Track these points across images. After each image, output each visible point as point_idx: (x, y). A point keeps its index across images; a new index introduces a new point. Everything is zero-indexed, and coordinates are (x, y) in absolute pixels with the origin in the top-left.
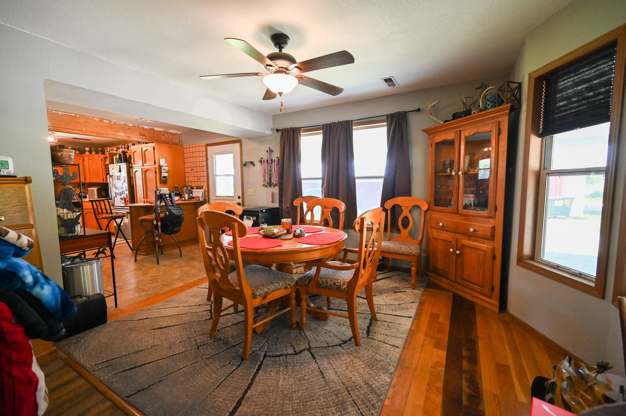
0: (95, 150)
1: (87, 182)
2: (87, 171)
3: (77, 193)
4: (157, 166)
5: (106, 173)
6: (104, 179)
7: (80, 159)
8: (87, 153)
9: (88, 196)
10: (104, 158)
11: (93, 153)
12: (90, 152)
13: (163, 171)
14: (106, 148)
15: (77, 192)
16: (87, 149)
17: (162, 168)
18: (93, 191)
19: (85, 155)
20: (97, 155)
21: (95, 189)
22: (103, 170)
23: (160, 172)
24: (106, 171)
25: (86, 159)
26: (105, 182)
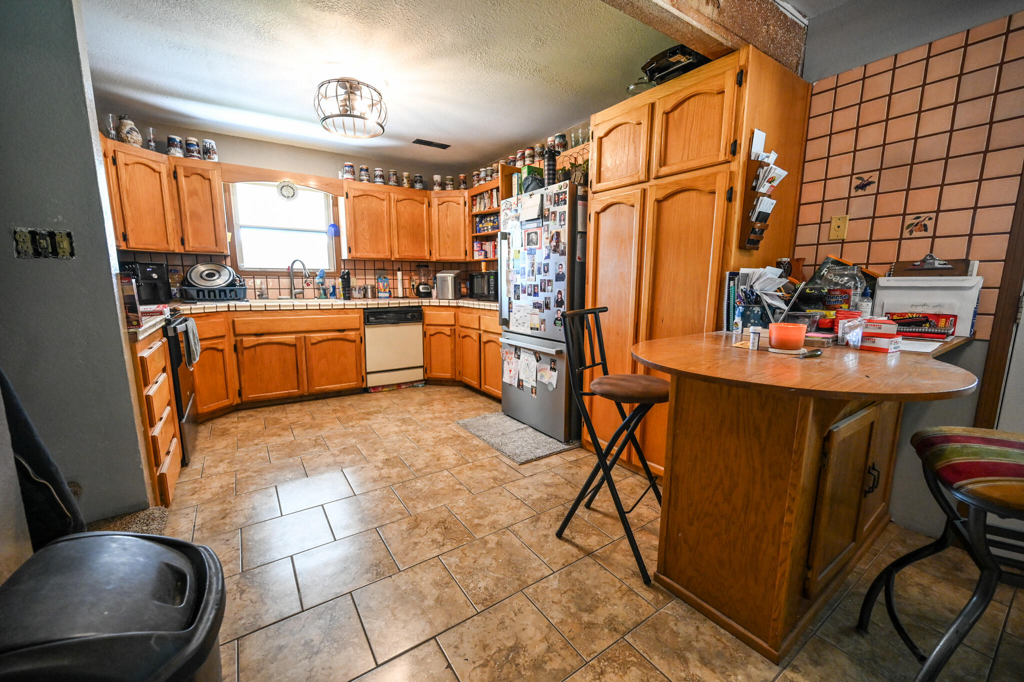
0: (452, 180)
1: (434, 260)
2: (435, 234)
3: (413, 285)
4: (738, 165)
5: (473, 237)
6: (468, 253)
7: (423, 204)
8: (437, 188)
9: (434, 292)
10: (470, 199)
11: (449, 188)
12: (443, 186)
13: (764, 188)
14: (475, 173)
15: (414, 283)
16: (437, 178)
17: (761, 172)
18: (444, 280)
19: (432, 192)
20: (457, 191)
21: (449, 277)
22: (467, 229)
23: (751, 195)
24: (473, 233)
25: (435, 202)
26: (468, 259)
